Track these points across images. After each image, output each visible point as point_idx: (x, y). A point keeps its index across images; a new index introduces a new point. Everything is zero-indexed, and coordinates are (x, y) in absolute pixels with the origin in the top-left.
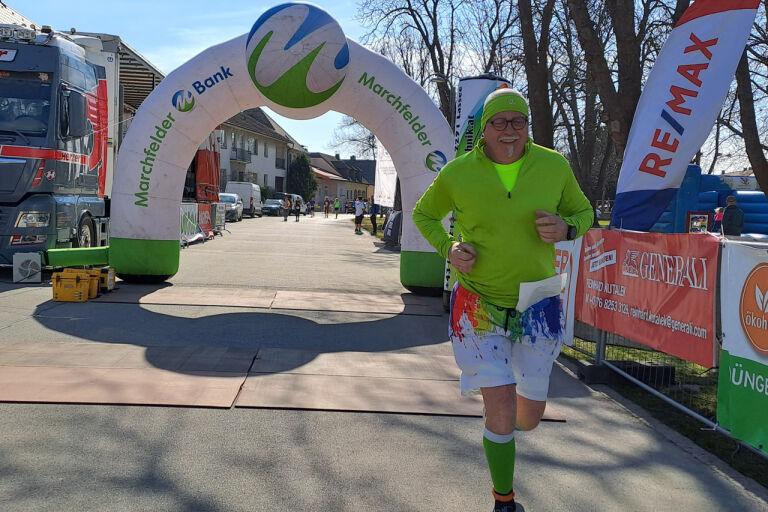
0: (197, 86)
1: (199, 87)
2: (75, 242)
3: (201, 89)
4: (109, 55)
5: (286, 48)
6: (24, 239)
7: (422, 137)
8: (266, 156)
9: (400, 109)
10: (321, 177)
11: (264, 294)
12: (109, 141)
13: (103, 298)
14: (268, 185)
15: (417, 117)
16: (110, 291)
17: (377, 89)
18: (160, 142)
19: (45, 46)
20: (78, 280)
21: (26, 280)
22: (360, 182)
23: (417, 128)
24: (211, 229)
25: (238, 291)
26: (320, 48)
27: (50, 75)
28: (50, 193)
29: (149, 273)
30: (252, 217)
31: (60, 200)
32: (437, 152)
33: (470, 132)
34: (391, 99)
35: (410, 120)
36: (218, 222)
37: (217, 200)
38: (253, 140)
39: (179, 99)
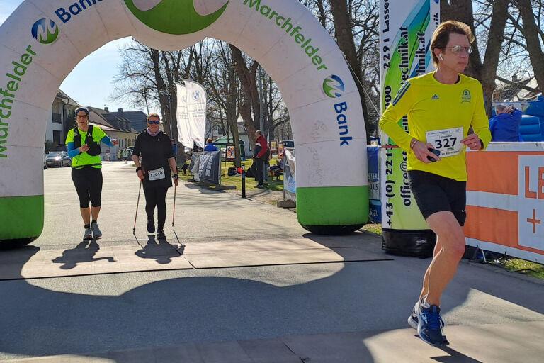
1: (63, 15)
3: (65, 17)
7: (317, 60)
9: (290, 32)
15: (310, 40)
17: (265, 11)
18: (20, 80)
23: (310, 51)
32: (334, 77)
33: (404, 46)
34: (280, 21)
35: (302, 43)
39: (40, 29)
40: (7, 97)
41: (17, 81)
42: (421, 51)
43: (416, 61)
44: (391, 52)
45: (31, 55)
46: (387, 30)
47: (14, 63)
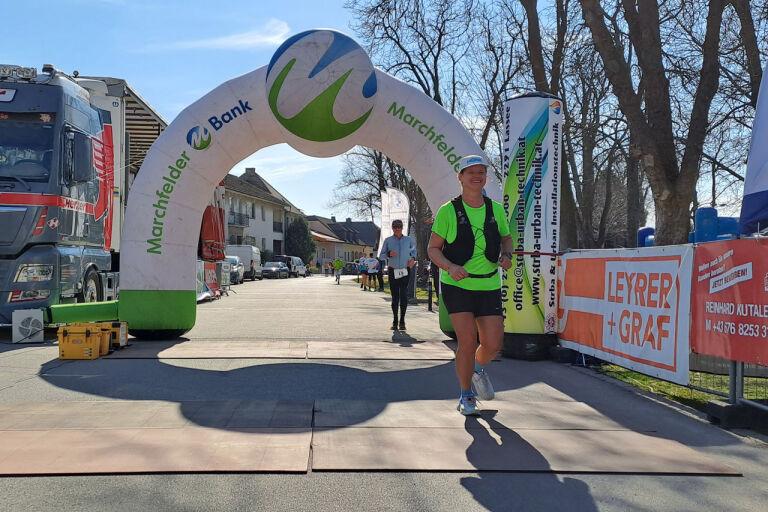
0: (213, 121)
1: (215, 123)
2: (80, 297)
3: (218, 125)
4: (114, 99)
5: (310, 77)
6: (24, 295)
8: (264, 220)
9: (433, 139)
10: (319, 240)
11: (294, 344)
12: (115, 190)
13: (117, 354)
14: (267, 248)
15: (453, 148)
16: (123, 347)
17: (408, 119)
18: (174, 183)
19: (47, 84)
20: (88, 334)
21: (28, 340)
22: (357, 244)
23: (452, 159)
24: (217, 289)
25: (265, 343)
26: (347, 75)
27: (53, 115)
28: (53, 244)
29: (164, 328)
30: (253, 280)
31: (64, 251)
33: (522, 155)
34: (423, 129)
35: (445, 152)
36: (223, 282)
37: (223, 258)
38: (250, 204)
39: (194, 136)
40: (163, 198)
41: (172, 184)
42: (538, 161)
43: (532, 170)
44: (510, 161)
45: (185, 160)
46: (507, 140)
47: (170, 167)
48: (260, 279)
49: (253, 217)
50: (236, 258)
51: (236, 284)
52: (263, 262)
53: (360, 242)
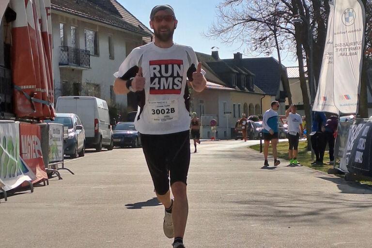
22: (252, 91)
30: (98, 150)
36: (52, 156)
37: (51, 117)
38: (90, 34)
48: (109, 148)
49: (96, 53)
50: (72, 116)
51: (73, 156)
52: (113, 122)
53: (256, 89)
